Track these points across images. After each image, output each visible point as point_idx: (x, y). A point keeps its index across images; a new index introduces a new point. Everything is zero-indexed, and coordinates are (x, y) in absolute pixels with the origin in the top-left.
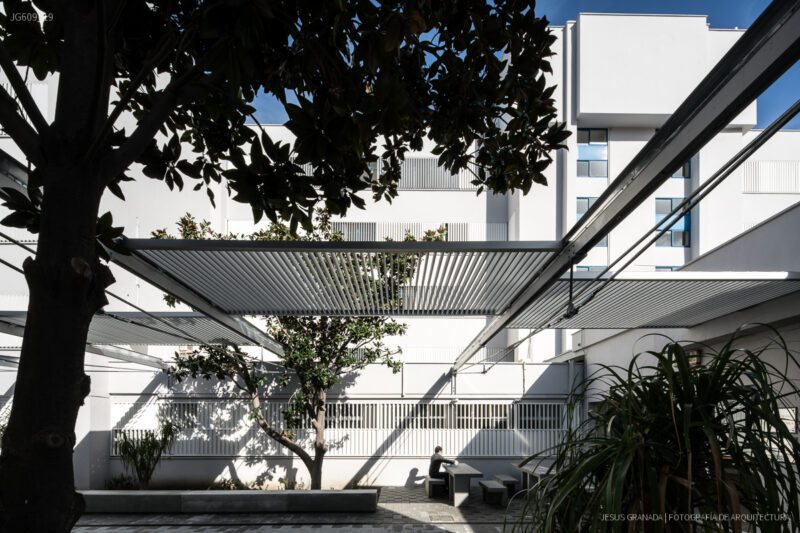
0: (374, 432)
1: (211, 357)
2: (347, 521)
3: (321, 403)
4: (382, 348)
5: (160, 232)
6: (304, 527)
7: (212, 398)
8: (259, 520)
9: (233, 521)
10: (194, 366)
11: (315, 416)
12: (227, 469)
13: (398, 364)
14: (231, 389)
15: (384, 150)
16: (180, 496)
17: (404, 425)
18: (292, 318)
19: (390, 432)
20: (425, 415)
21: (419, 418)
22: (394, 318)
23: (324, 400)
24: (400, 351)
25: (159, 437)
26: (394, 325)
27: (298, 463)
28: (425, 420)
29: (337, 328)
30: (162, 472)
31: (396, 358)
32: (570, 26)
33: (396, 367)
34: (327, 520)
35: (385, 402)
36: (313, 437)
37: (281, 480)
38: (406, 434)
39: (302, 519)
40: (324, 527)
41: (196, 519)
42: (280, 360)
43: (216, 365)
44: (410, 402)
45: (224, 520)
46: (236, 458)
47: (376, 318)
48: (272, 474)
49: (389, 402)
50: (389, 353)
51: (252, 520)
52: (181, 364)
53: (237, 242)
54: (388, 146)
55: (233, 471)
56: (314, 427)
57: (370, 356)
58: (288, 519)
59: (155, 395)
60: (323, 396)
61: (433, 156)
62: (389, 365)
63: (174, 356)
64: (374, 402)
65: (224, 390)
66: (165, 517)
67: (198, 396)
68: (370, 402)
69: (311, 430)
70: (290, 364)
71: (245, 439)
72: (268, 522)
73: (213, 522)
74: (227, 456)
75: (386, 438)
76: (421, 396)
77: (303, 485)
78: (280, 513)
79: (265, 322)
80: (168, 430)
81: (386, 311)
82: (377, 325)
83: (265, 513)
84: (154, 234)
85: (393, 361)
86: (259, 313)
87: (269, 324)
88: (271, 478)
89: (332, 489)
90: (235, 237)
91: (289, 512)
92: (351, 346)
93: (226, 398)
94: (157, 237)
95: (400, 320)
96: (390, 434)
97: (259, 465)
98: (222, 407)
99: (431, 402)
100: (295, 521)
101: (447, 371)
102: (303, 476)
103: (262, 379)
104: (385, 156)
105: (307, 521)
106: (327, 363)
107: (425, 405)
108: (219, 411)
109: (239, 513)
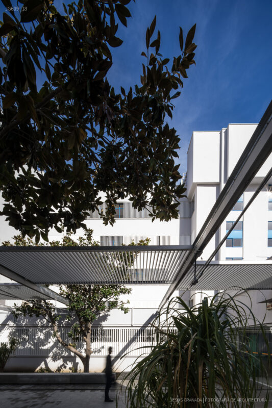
0: (118, 344)
1: (34, 306)
2: (99, 388)
3: (89, 329)
4: (119, 301)
5: (6, 242)
6: (76, 391)
7: (36, 326)
8: (55, 388)
9: (42, 388)
10: (25, 310)
11: (86, 336)
12: (43, 363)
13: (127, 309)
14: (45, 323)
15: (106, 199)
16: (17, 376)
17: (133, 340)
18: (74, 286)
19: (125, 343)
20: (144, 335)
21: (140, 336)
22: (125, 285)
23: (90, 328)
24: (128, 302)
25: (8, 346)
26: (124, 289)
27: (78, 360)
28: (144, 337)
29: (96, 291)
30: (10, 363)
31: (125, 306)
32: (224, 131)
33: (126, 311)
34: (89, 388)
35: (123, 328)
36: (85, 347)
37: (70, 368)
38: (134, 345)
39: (77, 387)
40: (86, 391)
41: (24, 387)
42: (67, 307)
43: (36, 310)
44: (136, 328)
45: (38, 387)
46: (48, 357)
47: (116, 285)
48: (66, 365)
49: (126, 328)
50: (123, 303)
51: (51, 387)
52: (18, 309)
53: (44, 247)
54: (108, 196)
55: (46, 364)
56: (85, 341)
57: (113, 305)
58: (70, 387)
59: (8, 325)
60: (90, 325)
61: (129, 201)
62: (122, 309)
63: (14, 305)
64: (118, 328)
65: (42, 323)
66: (9, 386)
67: (29, 325)
68: (116, 328)
69: (84, 343)
70: (72, 309)
71: (52, 348)
72: (59, 389)
73: (32, 388)
74: (43, 356)
75: (123, 347)
76: (142, 325)
77: (80, 370)
78: (67, 384)
79: (59, 288)
80: (13, 342)
81: (121, 282)
82: (116, 289)
83: (58, 384)
84: (3, 243)
85: (124, 307)
86: (55, 283)
87: (61, 289)
88: (65, 367)
89: (96, 373)
90: (43, 245)
91: (71, 384)
92: (104, 299)
93: (43, 327)
94: (5, 245)
95: (128, 286)
96: (126, 344)
97: (58, 361)
98: (41, 331)
99: (147, 328)
100: (73, 388)
101: (154, 313)
102: (81, 366)
103: (58, 316)
104: (106, 201)
105: (79, 388)
106: (91, 309)
107: (144, 330)
108: (40, 333)
109: (46, 384)
